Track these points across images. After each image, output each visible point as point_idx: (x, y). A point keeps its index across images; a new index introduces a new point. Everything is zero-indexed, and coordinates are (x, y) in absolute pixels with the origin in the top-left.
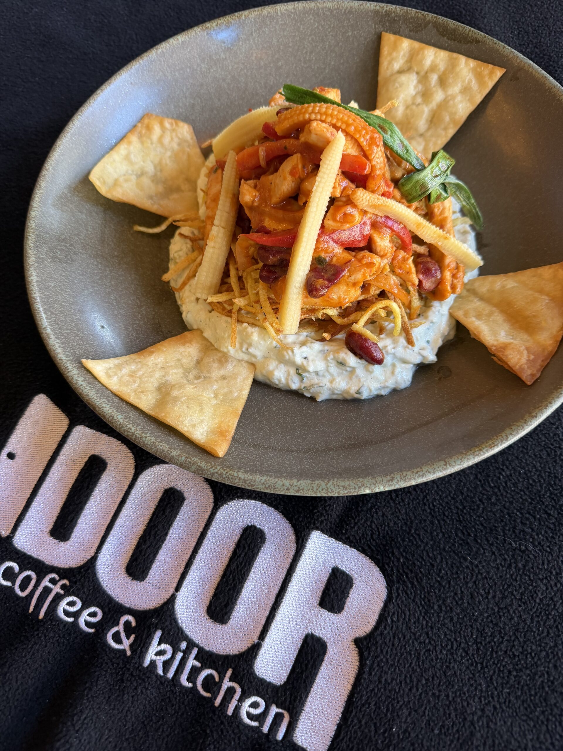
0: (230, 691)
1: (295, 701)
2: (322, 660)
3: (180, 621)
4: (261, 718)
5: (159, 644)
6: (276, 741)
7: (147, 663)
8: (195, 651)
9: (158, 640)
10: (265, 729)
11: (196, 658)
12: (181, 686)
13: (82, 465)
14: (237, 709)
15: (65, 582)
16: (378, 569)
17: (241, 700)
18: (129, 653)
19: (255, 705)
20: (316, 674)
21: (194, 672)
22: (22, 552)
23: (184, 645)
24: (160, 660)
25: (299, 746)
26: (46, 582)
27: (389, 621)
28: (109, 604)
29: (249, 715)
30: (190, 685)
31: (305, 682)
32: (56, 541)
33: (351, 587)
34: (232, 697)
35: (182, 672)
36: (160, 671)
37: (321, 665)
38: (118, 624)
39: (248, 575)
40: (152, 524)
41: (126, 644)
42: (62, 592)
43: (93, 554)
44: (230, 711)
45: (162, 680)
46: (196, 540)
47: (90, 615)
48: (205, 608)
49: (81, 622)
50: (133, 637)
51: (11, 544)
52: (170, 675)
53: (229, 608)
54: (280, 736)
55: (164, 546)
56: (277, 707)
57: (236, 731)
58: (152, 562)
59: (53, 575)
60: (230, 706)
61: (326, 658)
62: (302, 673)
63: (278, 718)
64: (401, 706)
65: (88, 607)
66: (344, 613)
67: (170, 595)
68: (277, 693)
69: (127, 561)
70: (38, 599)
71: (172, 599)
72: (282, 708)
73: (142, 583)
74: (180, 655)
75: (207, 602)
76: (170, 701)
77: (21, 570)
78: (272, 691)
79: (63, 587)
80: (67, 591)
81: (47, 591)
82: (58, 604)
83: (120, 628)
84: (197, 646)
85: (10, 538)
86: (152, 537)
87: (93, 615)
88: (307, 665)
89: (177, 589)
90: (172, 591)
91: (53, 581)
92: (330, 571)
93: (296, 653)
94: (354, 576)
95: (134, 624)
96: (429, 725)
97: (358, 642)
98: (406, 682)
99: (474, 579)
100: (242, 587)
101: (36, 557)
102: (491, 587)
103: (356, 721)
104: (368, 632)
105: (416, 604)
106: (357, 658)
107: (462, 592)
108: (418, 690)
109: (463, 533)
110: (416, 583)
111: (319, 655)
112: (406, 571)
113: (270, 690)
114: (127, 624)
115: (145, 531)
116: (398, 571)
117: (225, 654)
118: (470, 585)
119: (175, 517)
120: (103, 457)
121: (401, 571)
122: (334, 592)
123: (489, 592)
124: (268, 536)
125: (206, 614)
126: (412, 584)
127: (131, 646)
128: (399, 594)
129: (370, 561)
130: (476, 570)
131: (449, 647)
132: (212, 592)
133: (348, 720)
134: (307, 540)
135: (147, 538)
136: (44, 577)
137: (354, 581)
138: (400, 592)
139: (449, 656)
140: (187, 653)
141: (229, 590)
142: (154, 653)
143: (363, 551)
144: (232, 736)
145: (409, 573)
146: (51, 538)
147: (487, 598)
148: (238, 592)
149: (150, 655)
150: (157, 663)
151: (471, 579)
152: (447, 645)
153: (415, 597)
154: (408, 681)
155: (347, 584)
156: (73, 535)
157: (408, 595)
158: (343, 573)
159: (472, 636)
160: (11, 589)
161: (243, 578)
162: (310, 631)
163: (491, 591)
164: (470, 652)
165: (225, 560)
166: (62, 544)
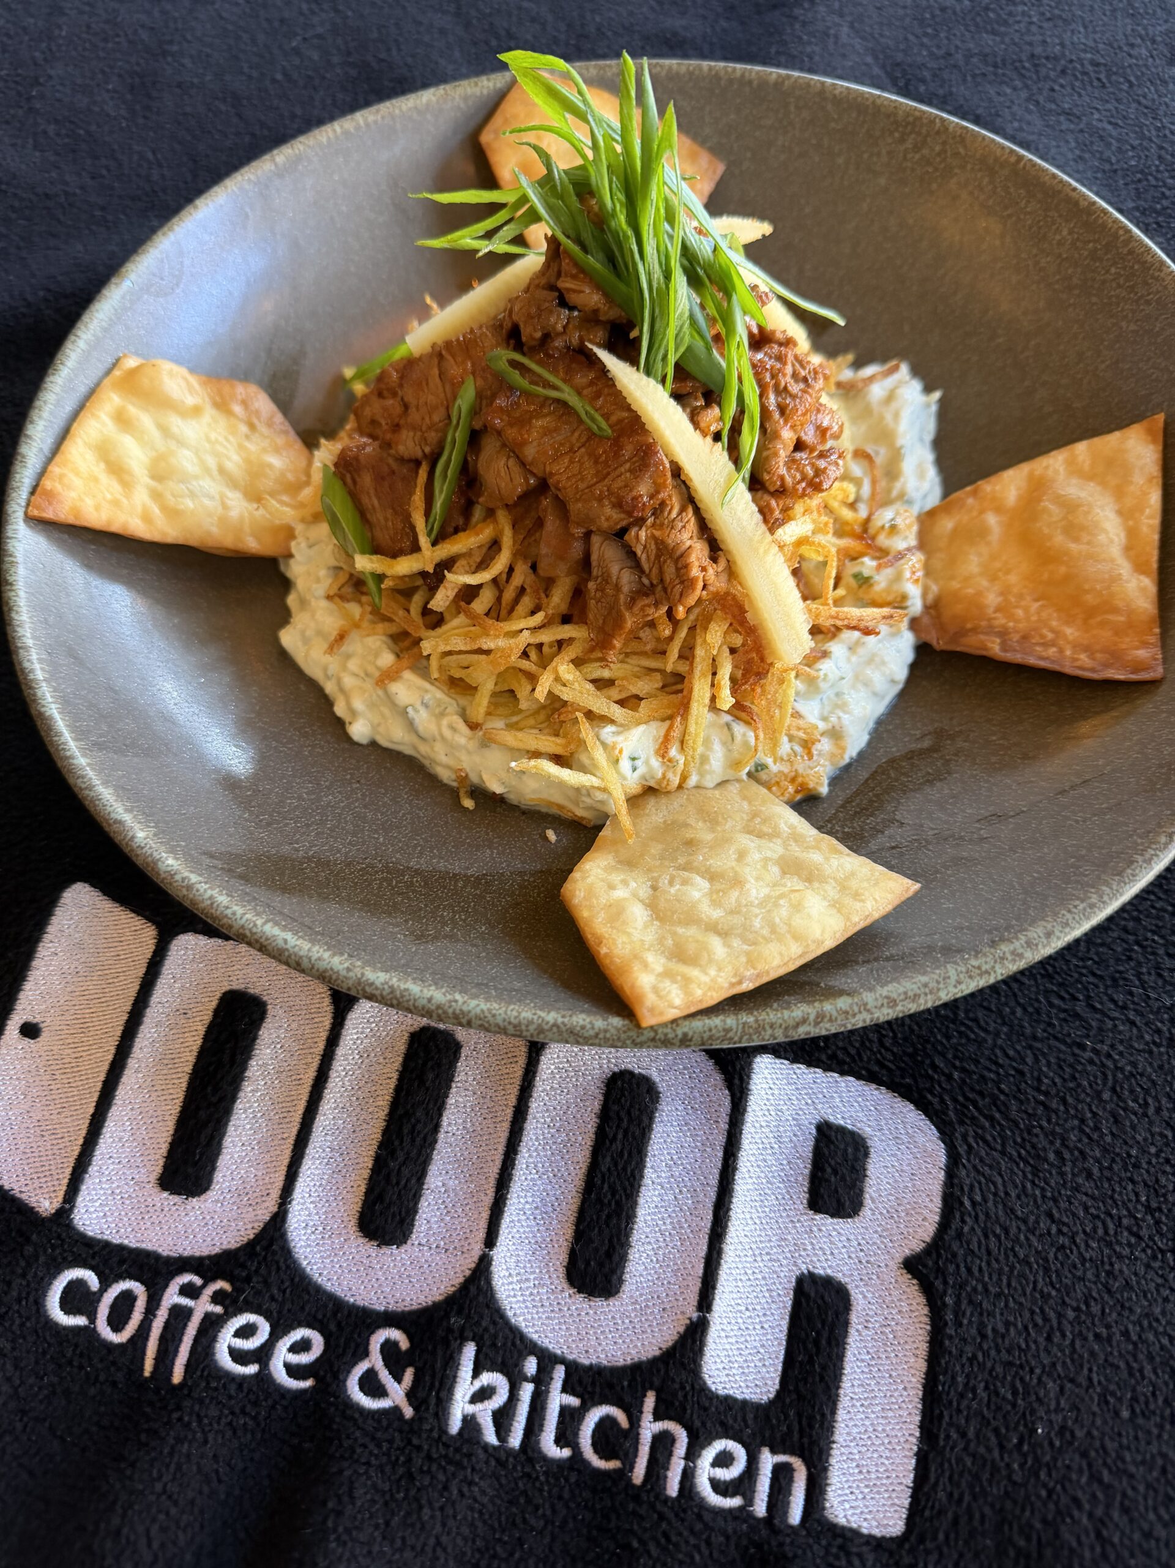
0: (662, 1444)
1: (811, 1427)
2: (847, 1324)
3: (510, 1314)
4: (744, 1485)
5: (476, 1374)
6: (791, 1527)
7: (455, 1425)
8: (559, 1373)
9: (471, 1366)
10: (760, 1508)
11: (565, 1390)
12: (545, 1458)
13: (207, 1017)
14: (688, 1476)
15: (220, 1285)
16: (912, 1107)
17: (692, 1455)
18: (408, 1412)
19: (723, 1460)
20: (841, 1357)
21: (569, 1420)
22: (99, 1241)
23: (531, 1366)
24: (484, 1413)
25: (843, 1528)
26: (172, 1297)
27: (967, 1203)
28: (335, 1314)
29: (718, 1486)
30: (566, 1453)
31: (822, 1379)
32: (176, 1199)
33: (867, 1154)
34: (670, 1454)
35: (541, 1427)
36: (490, 1436)
37: (846, 1333)
38: (366, 1354)
39: (642, 1177)
40: (401, 1111)
41: (397, 1394)
42: (218, 1309)
43: (275, 1209)
44: (673, 1488)
45: (500, 1456)
46: (506, 1126)
47: (294, 1349)
48: (562, 1271)
49: (278, 1370)
50: (409, 1375)
51: (69, 1226)
52: (515, 1440)
53: (616, 1258)
54: (795, 1515)
55: (436, 1156)
56: (774, 1452)
57: (699, 1526)
58: (417, 1196)
59: (187, 1278)
60: (670, 1474)
61: (854, 1318)
62: (811, 1361)
63: (782, 1476)
64: (1039, 1379)
65: (286, 1332)
66: (866, 1212)
67: (476, 1259)
68: (768, 1418)
69: (358, 1207)
70: (162, 1338)
71: (482, 1268)
72: (784, 1453)
73: (403, 1248)
74: (527, 1391)
75: (563, 1257)
76: (529, 1501)
77: (105, 1284)
78: (756, 1418)
79: (217, 1298)
80: (231, 1304)
81: (180, 1315)
82: (214, 1339)
83: (375, 1360)
84: (562, 1361)
85: (64, 1213)
86: (407, 1140)
87: (302, 1346)
88: (816, 1342)
89: (491, 1240)
90: (477, 1249)
91: (189, 1291)
92: (814, 1132)
93: (785, 1324)
94: (867, 1131)
95: (404, 1344)
96: (1107, 1403)
97: (911, 1265)
98: (1036, 1325)
99: (1110, 1083)
100: (634, 1204)
101: (133, 1245)
102: (1147, 1092)
103: (954, 1435)
104: (928, 1240)
105: (1011, 1158)
106: (922, 1300)
107: (1095, 1114)
108: (1064, 1336)
109: (1062, 998)
110: (997, 1115)
111: (837, 1314)
112: (971, 1095)
113: (750, 1416)
114: (389, 1349)
115: (386, 1132)
116: (955, 1100)
117: (629, 1362)
118: (1106, 1096)
119: (449, 1087)
120: (252, 991)
121: (961, 1098)
122: (835, 1172)
123: (1146, 1104)
124: (662, 1087)
125: (566, 1286)
126: (991, 1119)
127: (410, 1395)
128: (970, 1147)
129: (890, 1095)
130: (1110, 1064)
131: (1100, 1232)
132: (569, 1232)
133: (937, 1437)
134: (749, 1077)
135: (397, 1143)
136: (166, 1286)
137: (869, 1143)
138: (971, 1140)
139: (1106, 1251)
140: (541, 1380)
141: (609, 1217)
142: (468, 1398)
143: (871, 1078)
144: (692, 1541)
145: (978, 1098)
146: (165, 1194)
147: (1145, 1115)
148: (629, 1217)
149: (460, 1406)
150: (481, 1421)
151: (1105, 1084)
152: (1095, 1229)
153: (1003, 1145)
154: (1040, 1321)
155: (857, 1149)
156: (218, 1176)
157: (989, 1145)
158: (841, 1130)
159: (1138, 1201)
160: (89, 1333)
161: (632, 1186)
162: (804, 1267)
163: (1150, 1101)
164: (1144, 1233)
165: (582, 1156)
166: (194, 1201)
